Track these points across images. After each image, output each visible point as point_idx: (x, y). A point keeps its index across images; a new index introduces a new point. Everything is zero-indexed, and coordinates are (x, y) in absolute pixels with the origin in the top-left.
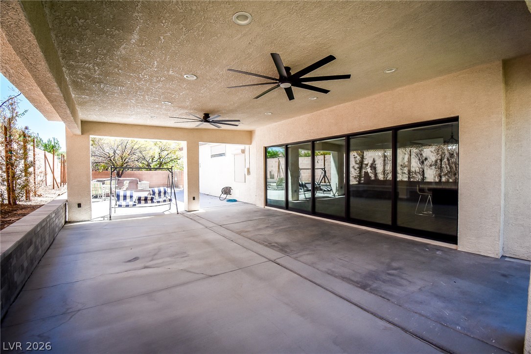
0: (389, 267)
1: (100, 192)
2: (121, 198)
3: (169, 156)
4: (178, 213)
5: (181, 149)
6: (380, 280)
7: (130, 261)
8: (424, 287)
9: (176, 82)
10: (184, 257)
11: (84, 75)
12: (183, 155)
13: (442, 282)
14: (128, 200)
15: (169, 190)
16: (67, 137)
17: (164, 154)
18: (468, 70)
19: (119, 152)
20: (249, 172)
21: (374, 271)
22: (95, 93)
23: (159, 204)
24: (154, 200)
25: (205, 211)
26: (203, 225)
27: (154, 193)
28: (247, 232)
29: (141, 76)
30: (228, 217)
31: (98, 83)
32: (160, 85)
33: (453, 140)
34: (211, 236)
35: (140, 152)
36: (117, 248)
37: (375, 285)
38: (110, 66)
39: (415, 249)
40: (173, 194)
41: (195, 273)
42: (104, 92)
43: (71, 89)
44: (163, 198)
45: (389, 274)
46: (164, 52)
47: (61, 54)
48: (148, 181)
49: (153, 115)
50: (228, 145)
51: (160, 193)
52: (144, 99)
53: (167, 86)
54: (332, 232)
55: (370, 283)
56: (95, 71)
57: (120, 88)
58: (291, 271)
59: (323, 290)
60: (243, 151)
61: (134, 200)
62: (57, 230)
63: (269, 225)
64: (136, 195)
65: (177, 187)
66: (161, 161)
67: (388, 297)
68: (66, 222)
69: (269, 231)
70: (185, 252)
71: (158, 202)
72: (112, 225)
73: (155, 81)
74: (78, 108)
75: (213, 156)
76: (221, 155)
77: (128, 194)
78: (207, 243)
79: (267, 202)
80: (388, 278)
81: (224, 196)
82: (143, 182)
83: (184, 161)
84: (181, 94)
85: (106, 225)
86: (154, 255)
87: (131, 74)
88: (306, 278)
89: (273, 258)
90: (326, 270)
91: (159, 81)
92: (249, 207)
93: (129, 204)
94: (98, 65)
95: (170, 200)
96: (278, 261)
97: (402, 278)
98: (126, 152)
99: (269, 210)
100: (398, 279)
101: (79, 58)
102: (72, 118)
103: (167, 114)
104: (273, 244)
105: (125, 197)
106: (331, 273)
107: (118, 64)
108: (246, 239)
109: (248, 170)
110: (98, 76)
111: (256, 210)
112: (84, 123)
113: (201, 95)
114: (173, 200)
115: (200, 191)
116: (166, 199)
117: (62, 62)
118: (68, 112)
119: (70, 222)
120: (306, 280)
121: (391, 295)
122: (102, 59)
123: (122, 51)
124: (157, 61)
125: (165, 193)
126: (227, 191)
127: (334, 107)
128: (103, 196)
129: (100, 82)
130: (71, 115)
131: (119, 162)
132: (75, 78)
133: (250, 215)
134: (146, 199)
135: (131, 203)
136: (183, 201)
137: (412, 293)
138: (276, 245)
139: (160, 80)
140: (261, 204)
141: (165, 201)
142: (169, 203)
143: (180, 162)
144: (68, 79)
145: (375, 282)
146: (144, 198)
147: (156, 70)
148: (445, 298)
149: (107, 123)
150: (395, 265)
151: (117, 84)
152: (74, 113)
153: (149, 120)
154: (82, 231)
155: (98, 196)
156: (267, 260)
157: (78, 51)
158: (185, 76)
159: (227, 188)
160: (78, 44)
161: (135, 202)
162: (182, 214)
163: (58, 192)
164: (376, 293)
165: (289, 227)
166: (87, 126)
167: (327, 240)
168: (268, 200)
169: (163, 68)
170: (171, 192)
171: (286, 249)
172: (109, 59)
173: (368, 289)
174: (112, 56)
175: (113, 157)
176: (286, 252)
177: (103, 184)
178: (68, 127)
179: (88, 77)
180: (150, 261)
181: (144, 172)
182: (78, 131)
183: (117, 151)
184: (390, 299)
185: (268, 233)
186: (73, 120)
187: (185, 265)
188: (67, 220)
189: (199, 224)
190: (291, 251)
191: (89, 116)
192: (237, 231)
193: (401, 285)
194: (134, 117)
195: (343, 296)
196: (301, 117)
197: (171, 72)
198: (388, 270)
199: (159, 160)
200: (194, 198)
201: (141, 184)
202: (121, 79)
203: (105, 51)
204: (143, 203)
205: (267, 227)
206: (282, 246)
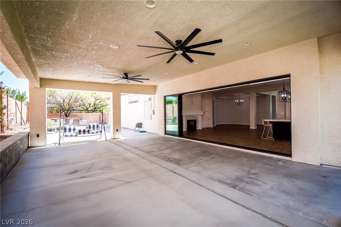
0: (249, 173)
1: (53, 127)
2: (67, 130)
3: (101, 103)
4: (106, 140)
5: (109, 99)
6: (244, 182)
7: (72, 173)
8: (274, 186)
9: (105, 50)
10: (110, 170)
11: (40, 44)
12: (110, 103)
13: (285, 182)
14: (72, 131)
15: (100, 125)
16: (30, 89)
17: (97, 102)
18: (296, 44)
19: (67, 100)
20: (154, 113)
21: (240, 176)
22: (49, 58)
23: (93, 134)
24: (90, 132)
25: (124, 139)
26: (123, 148)
27: (90, 127)
28: (153, 152)
29: (80, 45)
30: (140, 142)
31: (50, 50)
32: (94, 52)
33: (285, 91)
34: (129, 155)
35: (82, 101)
36: (63, 164)
37: (241, 186)
38: (58, 38)
39: (265, 161)
40: (103, 128)
41: (117, 180)
42: (55, 57)
43: (32, 55)
44: (96, 130)
45: (250, 178)
46: (96, 28)
47: (24, 28)
48: (86, 120)
49: (89, 74)
50: (140, 95)
51: (94, 126)
52: (83, 63)
53: (99, 53)
54: (210, 151)
55: (238, 184)
56: (48, 42)
57: (66, 54)
58: (184, 177)
59: (207, 190)
60: (150, 99)
61: (76, 132)
62: (22, 152)
63: (168, 147)
64: (78, 128)
65: (106, 123)
66: (96, 106)
67: (251, 194)
68: (29, 147)
69: (168, 151)
70: (111, 166)
71: (93, 133)
72: (60, 148)
73: (90, 49)
74: (37, 69)
75: (130, 103)
76: (135, 102)
77: (72, 127)
78: (126, 159)
79: (166, 133)
80: (249, 180)
81: (137, 129)
82: (83, 120)
83: (111, 107)
84: (108, 59)
85: (56, 149)
86: (89, 168)
87: (74, 44)
88: (194, 182)
89: (171, 169)
90: (208, 176)
91: (93, 50)
92: (154, 136)
93: (73, 135)
94: (50, 37)
95: (101, 132)
96: (175, 171)
97: (259, 180)
98: (72, 100)
99: (167, 137)
100: (256, 181)
101: (37, 31)
102: (33, 75)
103: (99, 73)
104: (171, 160)
105: (70, 130)
106: (211, 178)
107: (64, 37)
108: (152, 156)
109: (154, 111)
110: (50, 45)
111: (159, 137)
112: (41, 79)
113: (121, 60)
114: (103, 132)
115: (121, 126)
116: (98, 131)
117: (25, 34)
118: (30, 70)
119: (31, 147)
120: (194, 183)
121: (253, 192)
122: (52, 33)
123: (67, 26)
124: (91, 34)
125: (98, 126)
126: (139, 125)
127: (210, 70)
128: (55, 130)
129: (52, 50)
130: (31, 73)
131: (67, 107)
132: (34, 46)
133: (156, 141)
134: (84, 131)
135: (74, 134)
136: (110, 133)
137: (267, 190)
138: (173, 160)
139: (94, 48)
140: (162, 134)
141: (97, 132)
142: (101, 133)
143: (108, 107)
144: (29, 47)
145: (241, 184)
146: (83, 131)
147: (90, 41)
148: (288, 193)
149: (58, 80)
150: (253, 171)
151: (64, 51)
152: (34, 72)
153: (86, 78)
154: (39, 153)
155: (52, 130)
156: (167, 170)
157: (35, 26)
158: (111, 46)
159: (139, 123)
160: (35, 21)
161: (77, 133)
162: (109, 141)
163: (24, 127)
164: (242, 191)
165: (181, 148)
166: (43, 82)
167: (207, 156)
168: (167, 131)
169: (96, 40)
170: (102, 127)
171: (180, 163)
172: (57, 32)
173: (237, 188)
174: (60, 30)
175: (63, 104)
176: (180, 165)
177: (56, 121)
178: (31, 82)
179: (43, 46)
180: (86, 173)
181: (84, 113)
182: (38, 85)
183: (65, 100)
184: (252, 195)
185: (168, 152)
186: (33, 77)
187: (111, 175)
188: (29, 146)
189: (120, 147)
190: (184, 164)
191: (45, 75)
192: (147, 151)
193: (258, 185)
194: (76, 75)
195: (221, 194)
196: (188, 76)
197: (101, 43)
198: (249, 175)
199: (94, 106)
200: (117, 130)
201: (82, 122)
202: (67, 47)
203: (54, 27)
204: (82, 134)
205: (167, 148)
206: (177, 160)
